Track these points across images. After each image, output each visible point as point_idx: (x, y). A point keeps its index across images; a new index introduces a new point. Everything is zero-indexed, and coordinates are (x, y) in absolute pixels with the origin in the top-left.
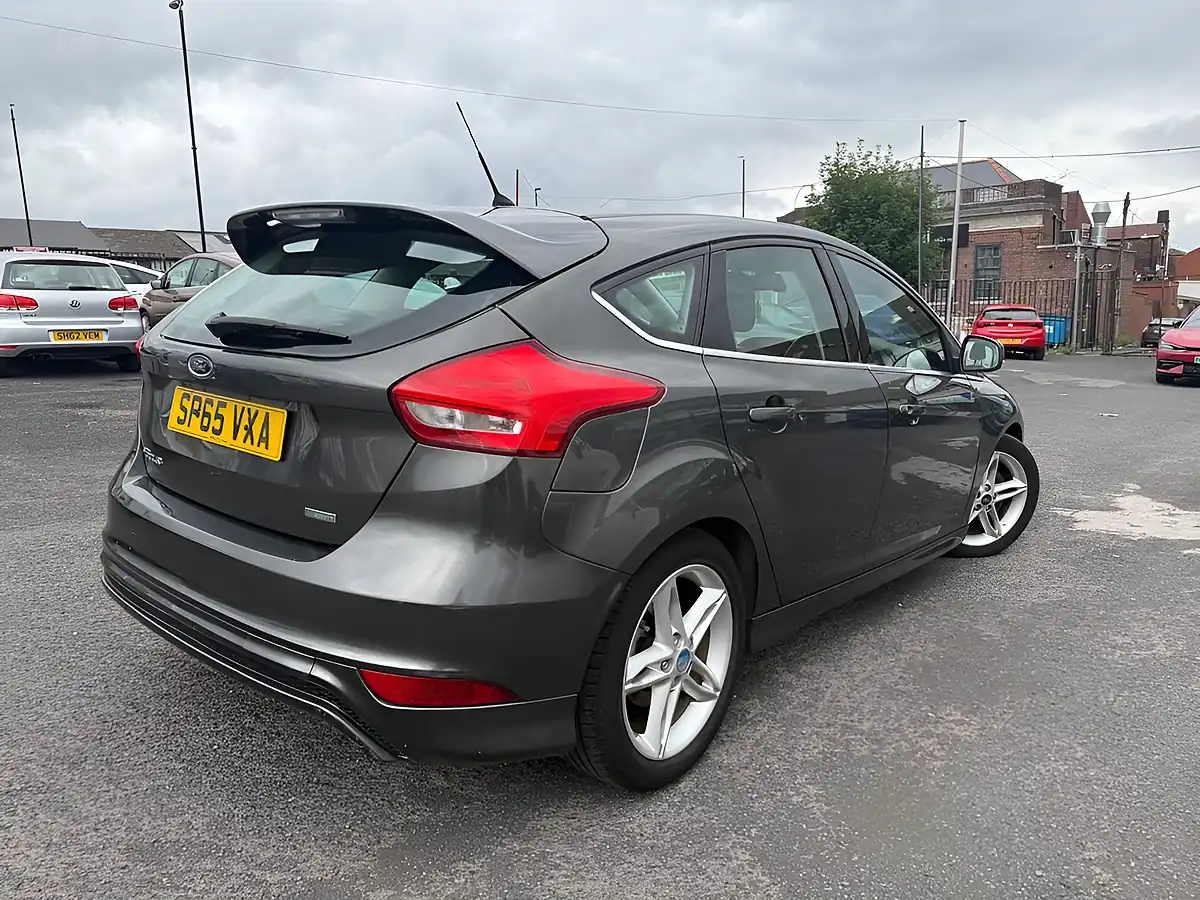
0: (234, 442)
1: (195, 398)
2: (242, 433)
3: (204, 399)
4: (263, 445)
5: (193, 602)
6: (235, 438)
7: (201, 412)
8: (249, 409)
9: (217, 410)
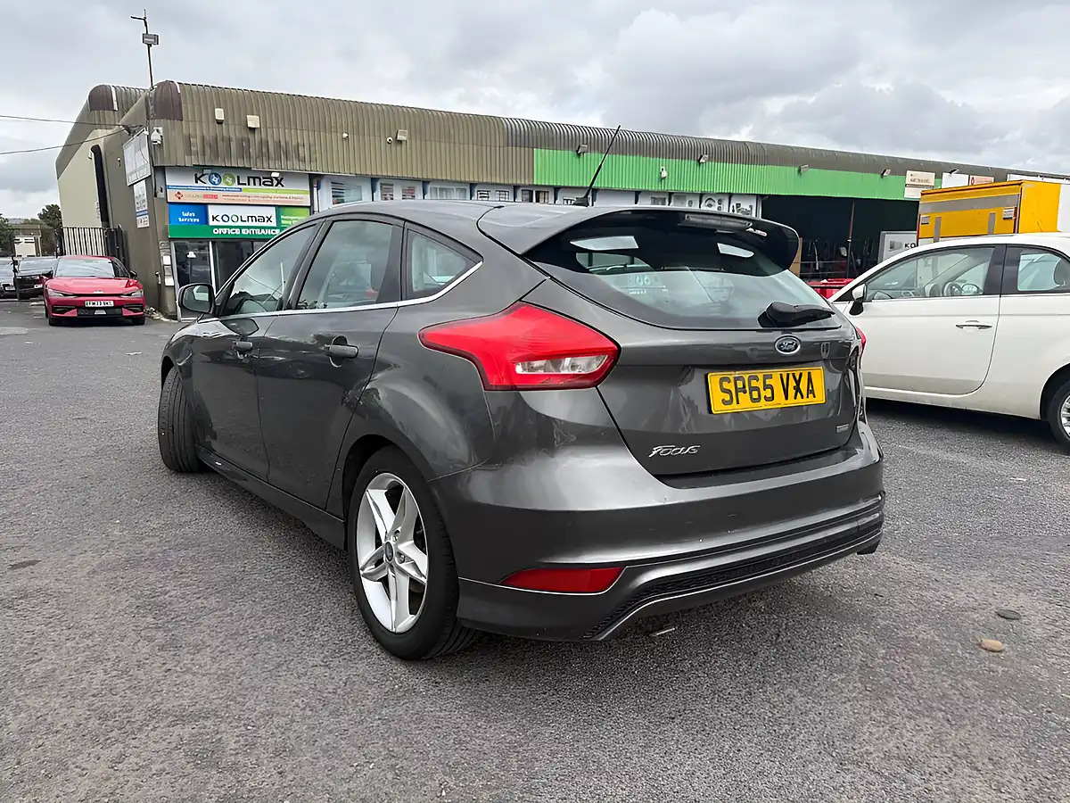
0: (787, 402)
1: (736, 379)
2: (791, 392)
3: (746, 377)
4: (811, 395)
5: (791, 532)
6: (787, 398)
7: (747, 389)
8: (793, 374)
9: (764, 382)
